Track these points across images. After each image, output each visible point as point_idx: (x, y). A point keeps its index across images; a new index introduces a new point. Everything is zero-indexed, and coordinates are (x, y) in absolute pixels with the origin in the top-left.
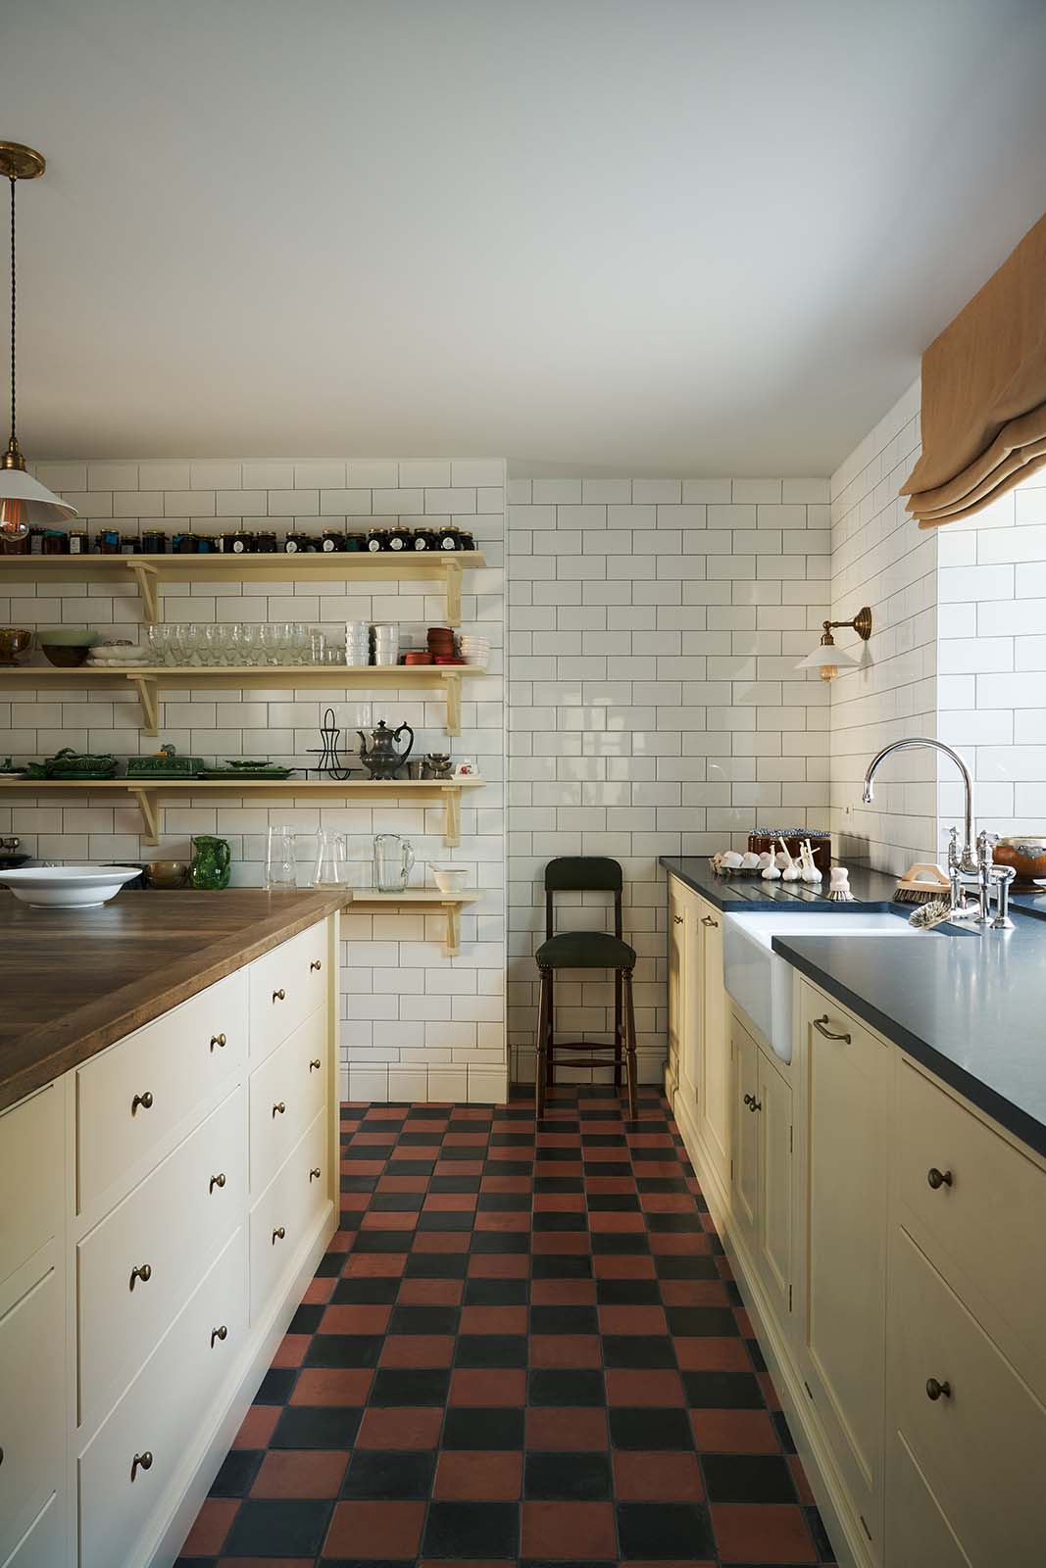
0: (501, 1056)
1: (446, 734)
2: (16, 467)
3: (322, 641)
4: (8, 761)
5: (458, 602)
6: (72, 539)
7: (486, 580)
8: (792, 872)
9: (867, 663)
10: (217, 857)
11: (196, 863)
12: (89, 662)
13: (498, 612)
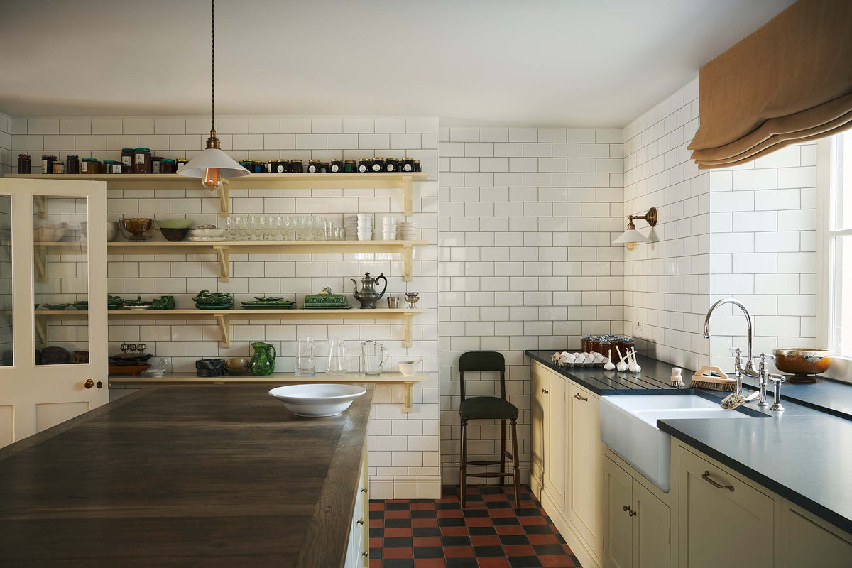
0: (438, 471)
1: (403, 280)
2: (215, 147)
3: (331, 224)
4: (139, 298)
5: (411, 201)
6: (179, 164)
7: (427, 189)
8: (622, 366)
9: (653, 239)
10: (268, 356)
11: (255, 358)
12: (190, 238)
13: (434, 207)
